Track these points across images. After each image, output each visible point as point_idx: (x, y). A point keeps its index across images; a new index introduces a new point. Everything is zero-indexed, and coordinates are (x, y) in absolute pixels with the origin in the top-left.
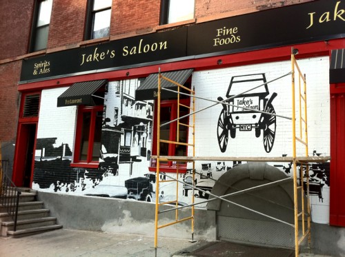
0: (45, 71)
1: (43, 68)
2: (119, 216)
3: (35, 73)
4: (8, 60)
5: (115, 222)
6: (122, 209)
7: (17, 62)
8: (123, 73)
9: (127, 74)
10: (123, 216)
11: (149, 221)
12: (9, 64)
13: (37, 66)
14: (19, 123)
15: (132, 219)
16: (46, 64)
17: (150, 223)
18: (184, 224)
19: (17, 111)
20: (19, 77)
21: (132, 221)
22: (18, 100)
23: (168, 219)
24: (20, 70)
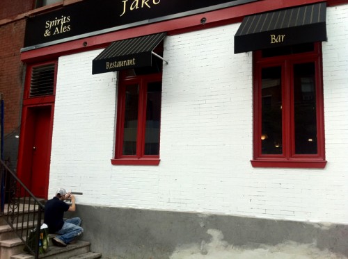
0: (63, 30)
1: (59, 26)
2: (201, 239)
3: (47, 34)
4: (5, 21)
5: (195, 248)
6: (205, 228)
7: (18, 23)
8: (196, 20)
9: (202, 20)
10: (208, 239)
11: (257, 247)
12: (7, 27)
13: (50, 24)
14: (24, 106)
15: (224, 243)
16: (63, 20)
17: (259, 249)
18: (327, 250)
19: (21, 90)
20: (22, 43)
21: (226, 247)
22: (22, 73)
23: (294, 243)
24: (24, 32)
